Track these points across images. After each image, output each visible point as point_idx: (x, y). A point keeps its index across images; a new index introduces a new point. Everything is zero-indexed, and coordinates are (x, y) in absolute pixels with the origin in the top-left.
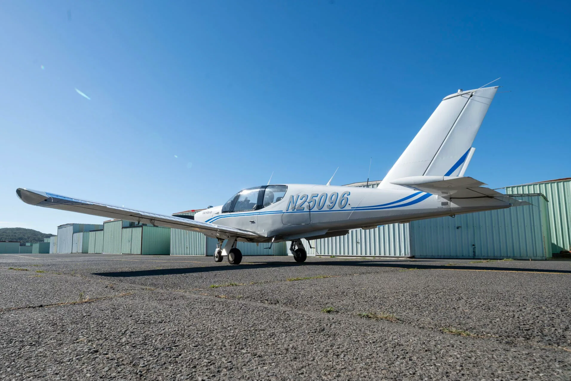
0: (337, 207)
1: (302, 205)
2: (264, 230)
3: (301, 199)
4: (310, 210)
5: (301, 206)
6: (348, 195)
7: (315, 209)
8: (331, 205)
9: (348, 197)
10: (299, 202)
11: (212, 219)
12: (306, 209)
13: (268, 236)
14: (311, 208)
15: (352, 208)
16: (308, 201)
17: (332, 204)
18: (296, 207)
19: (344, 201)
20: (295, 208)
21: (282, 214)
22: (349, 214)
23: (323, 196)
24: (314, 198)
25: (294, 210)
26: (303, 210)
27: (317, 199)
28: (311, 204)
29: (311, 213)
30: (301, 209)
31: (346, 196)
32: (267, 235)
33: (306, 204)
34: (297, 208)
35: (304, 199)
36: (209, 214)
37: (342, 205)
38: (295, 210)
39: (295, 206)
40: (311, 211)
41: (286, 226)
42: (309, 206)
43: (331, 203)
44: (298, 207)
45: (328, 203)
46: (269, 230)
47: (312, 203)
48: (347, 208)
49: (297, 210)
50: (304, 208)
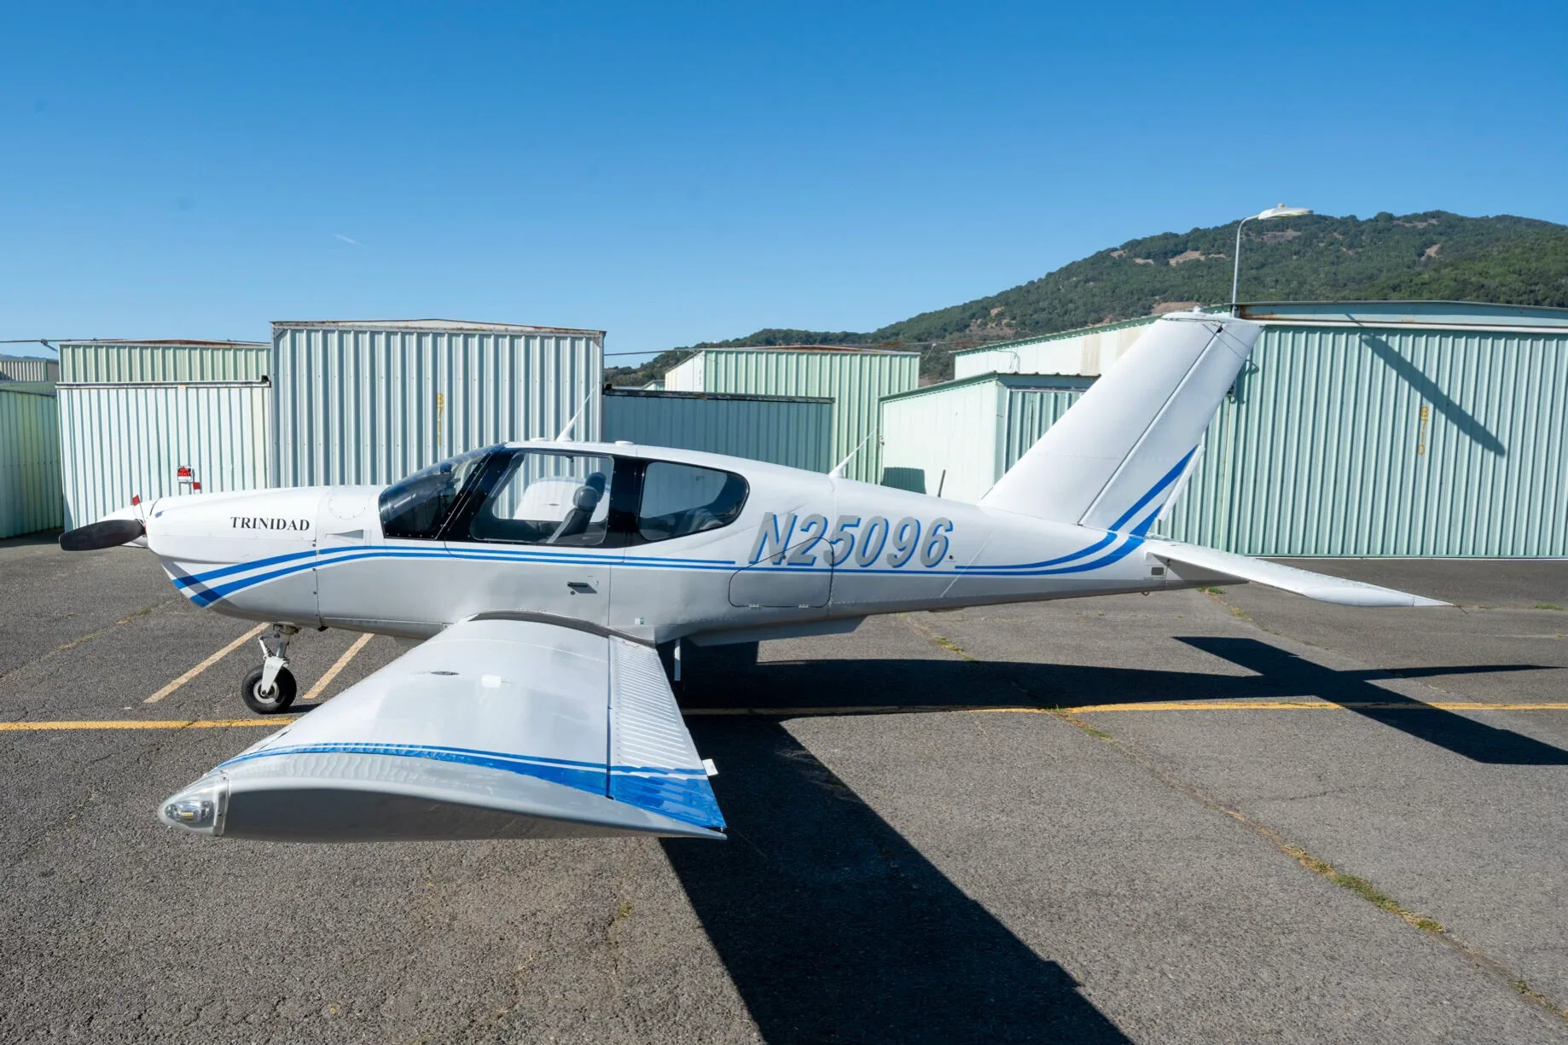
0: (915, 563)
1: (808, 549)
2: (637, 621)
3: (802, 530)
4: (833, 565)
5: (804, 553)
6: (947, 531)
7: (851, 563)
8: (900, 554)
9: (948, 534)
10: (798, 538)
11: (313, 553)
12: (821, 563)
13: (660, 642)
14: (836, 561)
15: (957, 567)
16: (827, 536)
17: (902, 553)
18: (787, 554)
19: (936, 546)
20: (784, 557)
21: (734, 571)
22: (948, 582)
23: (877, 527)
24: (846, 529)
25: (779, 563)
26: (812, 564)
27: (857, 533)
28: (839, 548)
29: (835, 574)
30: (803, 562)
31: (941, 531)
32: (656, 638)
33: (823, 547)
34: (791, 557)
35: (814, 528)
36: (288, 533)
37: (931, 557)
38: (784, 564)
39: (785, 550)
40: (835, 568)
41: (742, 610)
42: (833, 553)
43: (901, 550)
44: (794, 553)
45: (890, 548)
46: (667, 621)
47: (841, 544)
48: (945, 565)
49: (789, 564)
50: (815, 558)
